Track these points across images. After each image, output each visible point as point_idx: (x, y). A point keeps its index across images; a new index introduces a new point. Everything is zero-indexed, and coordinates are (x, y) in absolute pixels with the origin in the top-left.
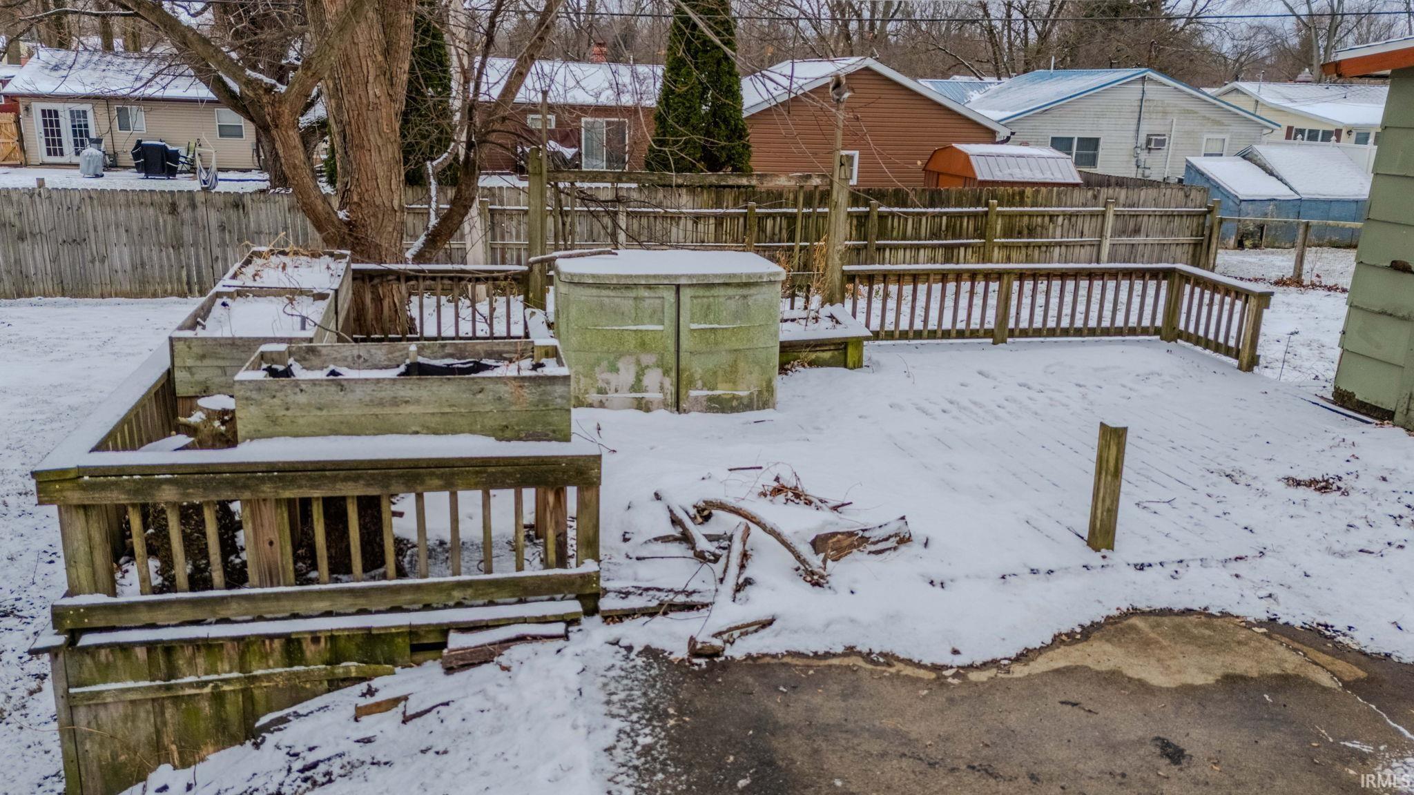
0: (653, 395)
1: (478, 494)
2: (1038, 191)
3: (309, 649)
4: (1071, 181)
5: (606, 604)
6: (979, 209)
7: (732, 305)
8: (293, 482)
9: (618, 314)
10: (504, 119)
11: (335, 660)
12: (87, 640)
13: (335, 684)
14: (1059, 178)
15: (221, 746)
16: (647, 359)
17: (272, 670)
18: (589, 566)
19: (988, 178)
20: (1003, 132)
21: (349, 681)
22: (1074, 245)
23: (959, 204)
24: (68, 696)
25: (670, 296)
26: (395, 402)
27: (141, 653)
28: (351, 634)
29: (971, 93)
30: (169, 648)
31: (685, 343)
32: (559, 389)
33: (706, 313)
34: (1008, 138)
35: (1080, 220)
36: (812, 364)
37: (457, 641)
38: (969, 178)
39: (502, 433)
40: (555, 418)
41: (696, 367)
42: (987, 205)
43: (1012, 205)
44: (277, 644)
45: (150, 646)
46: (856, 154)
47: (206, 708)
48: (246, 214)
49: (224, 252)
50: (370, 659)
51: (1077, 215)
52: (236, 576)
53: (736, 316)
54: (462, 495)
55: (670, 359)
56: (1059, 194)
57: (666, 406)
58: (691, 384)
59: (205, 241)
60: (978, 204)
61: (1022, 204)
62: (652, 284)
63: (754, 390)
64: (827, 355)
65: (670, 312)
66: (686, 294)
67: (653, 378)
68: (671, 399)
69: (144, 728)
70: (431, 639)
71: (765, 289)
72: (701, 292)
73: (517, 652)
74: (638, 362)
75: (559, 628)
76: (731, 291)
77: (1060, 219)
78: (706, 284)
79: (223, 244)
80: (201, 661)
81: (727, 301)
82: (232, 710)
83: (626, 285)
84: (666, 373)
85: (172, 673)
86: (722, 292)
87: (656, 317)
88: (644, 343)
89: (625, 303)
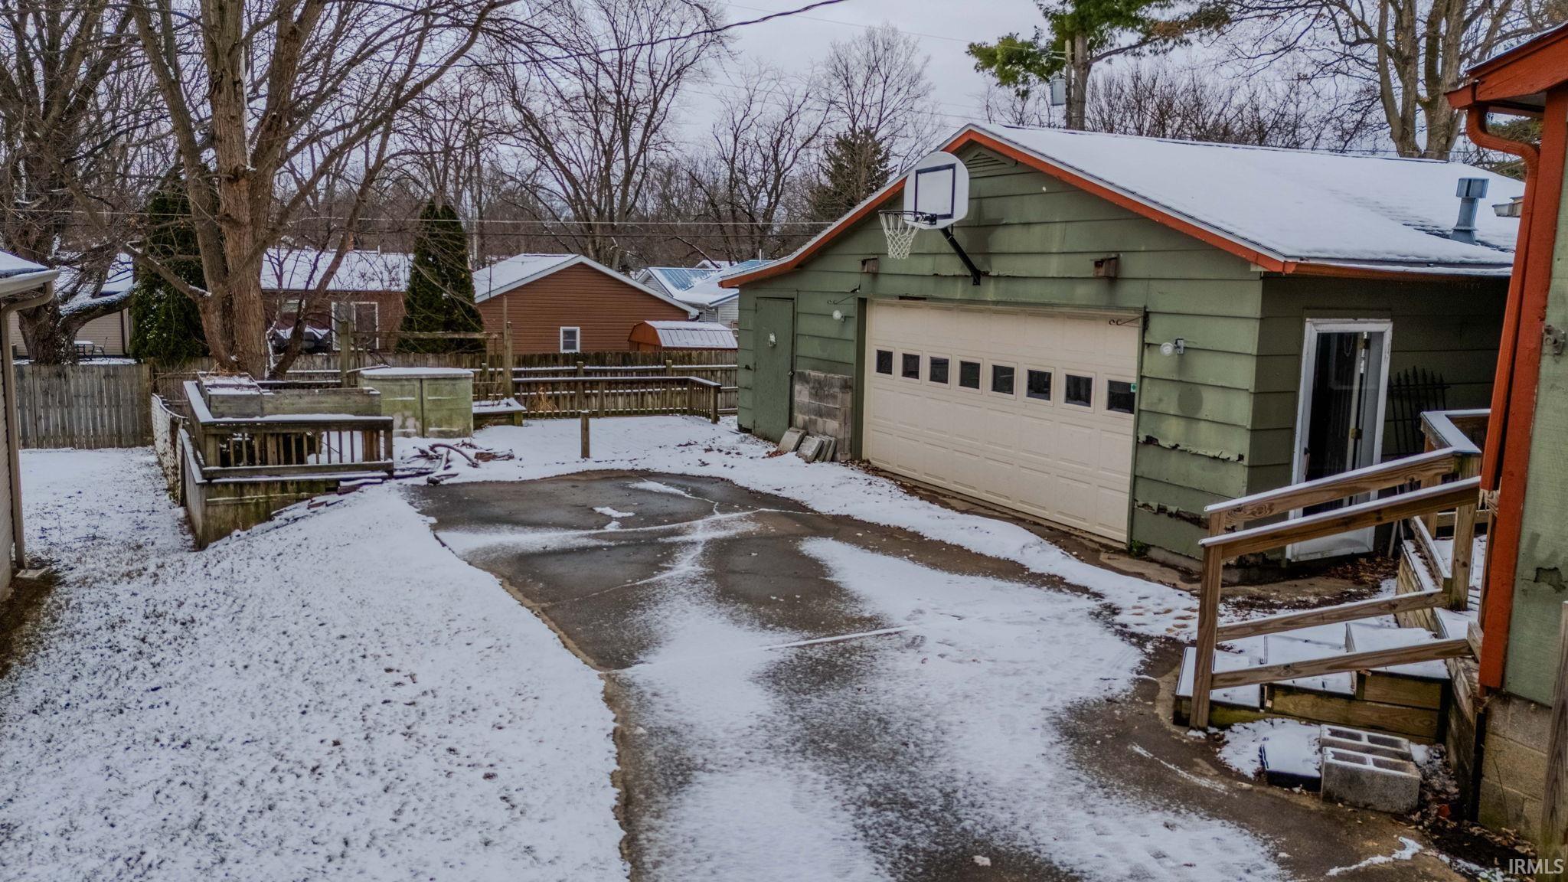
0: (411, 430)
1: (349, 433)
2: (701, 354)
3: (290, 488)
4: (731, 346)
5: (396, 473)
6: (660, 367)
7: (448, 388)
8: (287, 428)
9: (393, 393)
10: (316, 307)
11: (299, 491)
12: (214, 481)
13: (299, 500)
14: (722, 345)
15: (257, 523)
16: (407, 413)
17: (276, 495)
18: (389, 461)
19: (670, 345)
20: (694, 312)
21: (303, 499)
22: (731, 391)
23: (644, 363)
24: (206, 502)
25: (417, 384)
26: (319, 402)
27: (232, 487)
28: (305, 482)
29: (694, 279)
30: (241, 485)
31: (426, 406)
32: (377, 398)
33: (435, 392)
34: (698, 317)
35: (733, 374)
36: (495, 424)
37: (342, 484)
38: (657, 345)
39: (356, 413)
40: (375, 409)
41: (432, 417)
42: (665, 364)
43: (683, 363)
44: (279, 485)
45: (236, 484)
46: (578, 329)
47: (253, 508)
48: (67, 382)
49: (47, 412)
50: (311, 491)
51: (730, 370)
52: (264, 462)
53: (450, 393)
54: (343, 433)
55: (419, 413)
56: (716, 355)
57: (417, 434)
58: (430, 425)
59: (30, 404)
60: (659, 363)
61: (690, 363)
62: (409, 379)
63: (461, 428)
64: (504, 420)
65: (417, 391)
66: (425, 384)
67: (411, 422)
68: (420, 432)
69: (231, 516)
70: (332, 486)
71: (464, 381)
72: (432, 382)
73: (365, 487)
74: (403, 415)
75: (380, 480)
76: (447, 382)
77: (719, 373)
78: (435, 379)
79: (46, 406)
80: (252, 491)
81: (446, 387)
82: (262, 509)
83: (396, 379)
84: (417, 419)
85: (242, 494)
86: (442, 382)
87: (411, 393)
88: (405, 406)
89: (396, 388)
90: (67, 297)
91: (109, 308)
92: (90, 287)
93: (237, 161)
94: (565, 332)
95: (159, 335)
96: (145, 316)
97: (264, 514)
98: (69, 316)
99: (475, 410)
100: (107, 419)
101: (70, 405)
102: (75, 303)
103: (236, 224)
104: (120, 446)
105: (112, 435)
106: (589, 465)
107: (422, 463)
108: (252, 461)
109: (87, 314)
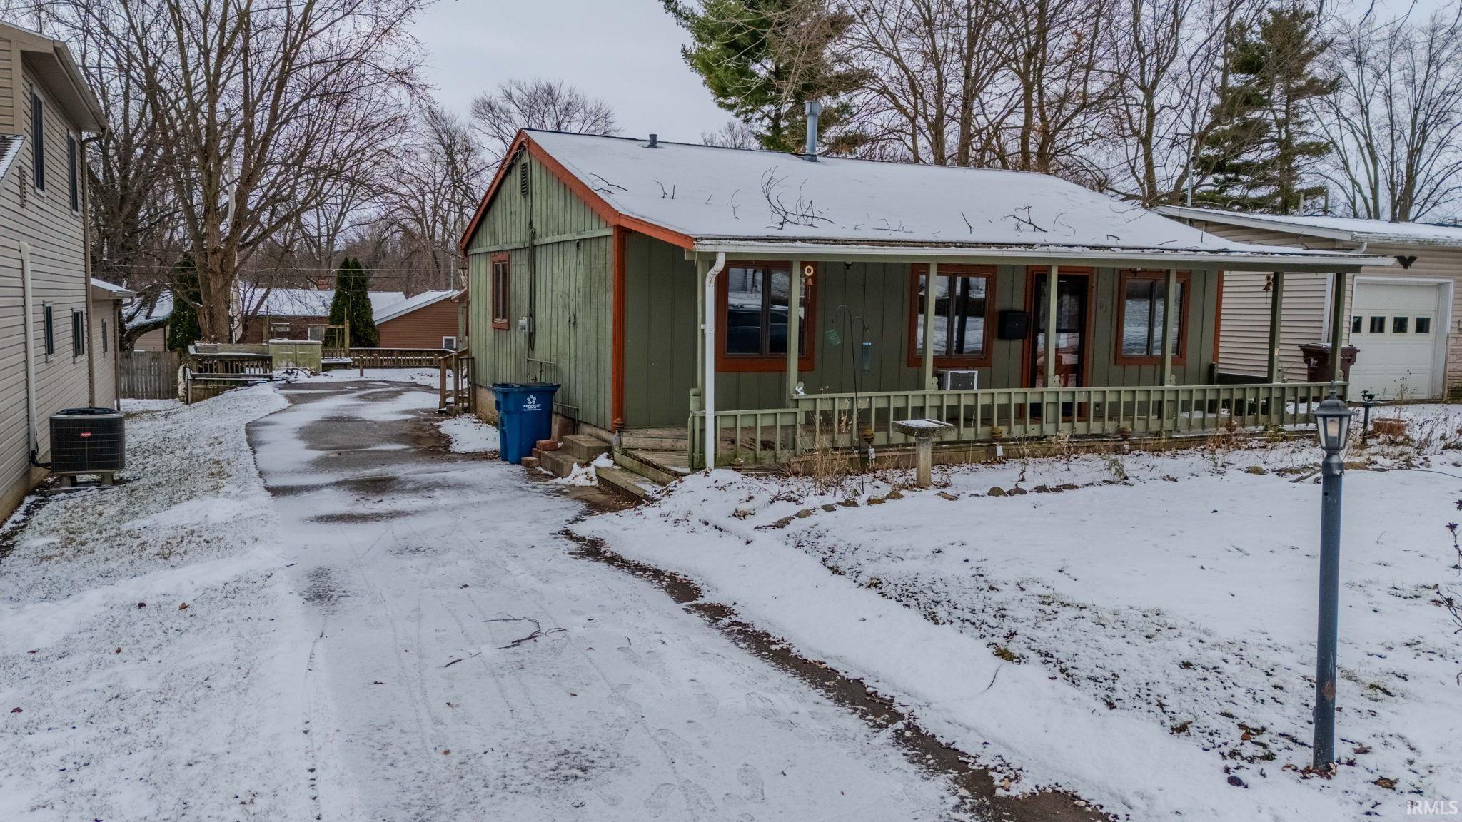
3: (228, 383)
5: (274, 379)
8: (227, 358)
9: (282, 350)
11: (232, 384)
12: (196, 379)
13: (231, 388)
15: (213, 396)
16: (289, 360)
17: (221, 386)
18: (271, 374)
21: (233, 388)
24: (192, 387)
25: (294, 347)
26: (241, 348)
27: (203, 382)
28: (234, 381)
30: (207, 381)
31: (298, 357)
32: (266, 347)
33: (303, 350)
36: (337, 369)
37: (250, 382)
39: (256, 353)
40: (265, 351)
41: (301, 362)
44: (223, 382)
45: (205, 380)
47: (212, 390)
48: (132, 361)
50: (237, 385)
52: (217, 372)
53: (310, 351)
55: (294, 360)
58: (300, 365)
62: (290, 344)
63: (315, 367)
64: (342, 367)
65: (294, 350)
66: (298, 347)
67: (290, 364)
69: (202, 393)
70: (246, 383)
72: (301, 346)
73: (258, 384)
74: (287, 361)
75: (265, 382)
80: (212, 383)
81: (308, 348)
82: (215, 391)
83: (284, 344)
84: (294, 363)
85: (207, 385)
87: (291, 350)
88: (288, 356)
89: (284, 348)
90: (131, 318)
91: (158, 325)
92: (144, 312)
93: (217, 244)
94: (446, 340)
95: (184, 335)
96: (177, 325)
97: (217, 393)
98: (131, 330)
99: (323, 362)
100: (154, 384)
101: (133, 374)
102: (135, 322)
103: (214, 273)
104: (160, 398)
105: (155, 392)
106: (363, 379)
107: (286, 375)
108: (212, 371)
109: (143, 329)
